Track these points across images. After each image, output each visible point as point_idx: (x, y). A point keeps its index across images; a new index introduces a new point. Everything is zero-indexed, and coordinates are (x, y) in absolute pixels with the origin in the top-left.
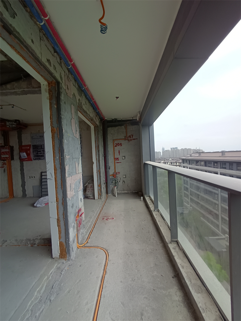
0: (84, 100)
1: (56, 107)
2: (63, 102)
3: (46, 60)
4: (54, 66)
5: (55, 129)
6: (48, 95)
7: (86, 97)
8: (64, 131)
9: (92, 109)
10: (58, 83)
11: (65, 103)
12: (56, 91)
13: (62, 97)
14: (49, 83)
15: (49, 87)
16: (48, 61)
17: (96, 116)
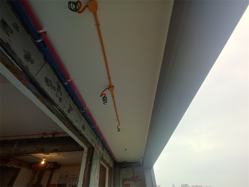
0: (105, 152)
1: (89, 163)
2: (94, 159)
6: (87, 156)
7: (106, 150)
8: (91, 180)
9: (109, 156)
10: (93, 148)
11: (95, 159)
12: (91, 153)
13: (94, 157)
14: (88, 149)
15: (88, 150)
16: (92, 140)
17: (111, 160)
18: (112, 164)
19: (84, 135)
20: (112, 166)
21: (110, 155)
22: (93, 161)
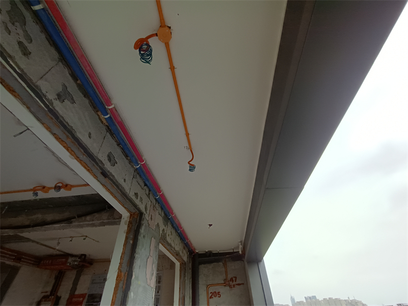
0: (169, 230)
1: (131, 242)
2: (142, 236)
3: (134, 194)
4: (141, 198)
5: (123, 274)
6: (127, 229)
7: (172, 225)
8: (134, 277)
9: (179, 239)
10: (141, 214)
11: (144, 237)
12: (136, 222)
13: (142, 231)
14: (131, 215)
15: (130, 218)
16: (136, 194)
17: (184, 248)
18: (186, 255)
19: (113, 176)
20: (185, 259)
21: (181, 239)
22: (140, 238)
